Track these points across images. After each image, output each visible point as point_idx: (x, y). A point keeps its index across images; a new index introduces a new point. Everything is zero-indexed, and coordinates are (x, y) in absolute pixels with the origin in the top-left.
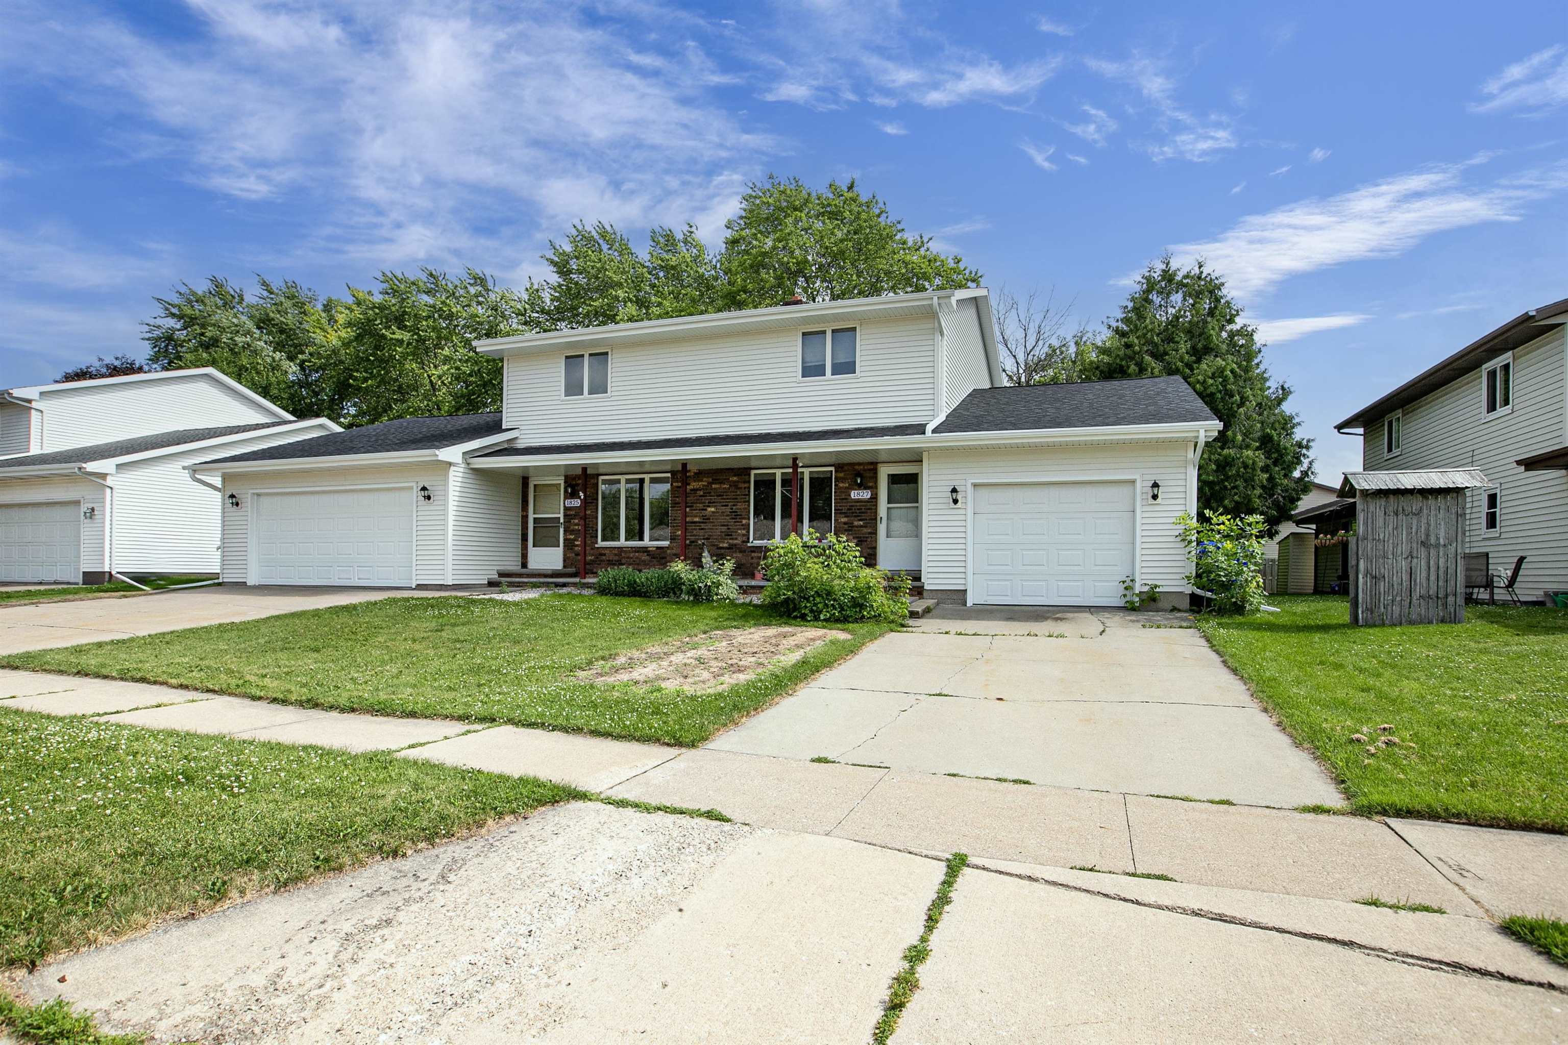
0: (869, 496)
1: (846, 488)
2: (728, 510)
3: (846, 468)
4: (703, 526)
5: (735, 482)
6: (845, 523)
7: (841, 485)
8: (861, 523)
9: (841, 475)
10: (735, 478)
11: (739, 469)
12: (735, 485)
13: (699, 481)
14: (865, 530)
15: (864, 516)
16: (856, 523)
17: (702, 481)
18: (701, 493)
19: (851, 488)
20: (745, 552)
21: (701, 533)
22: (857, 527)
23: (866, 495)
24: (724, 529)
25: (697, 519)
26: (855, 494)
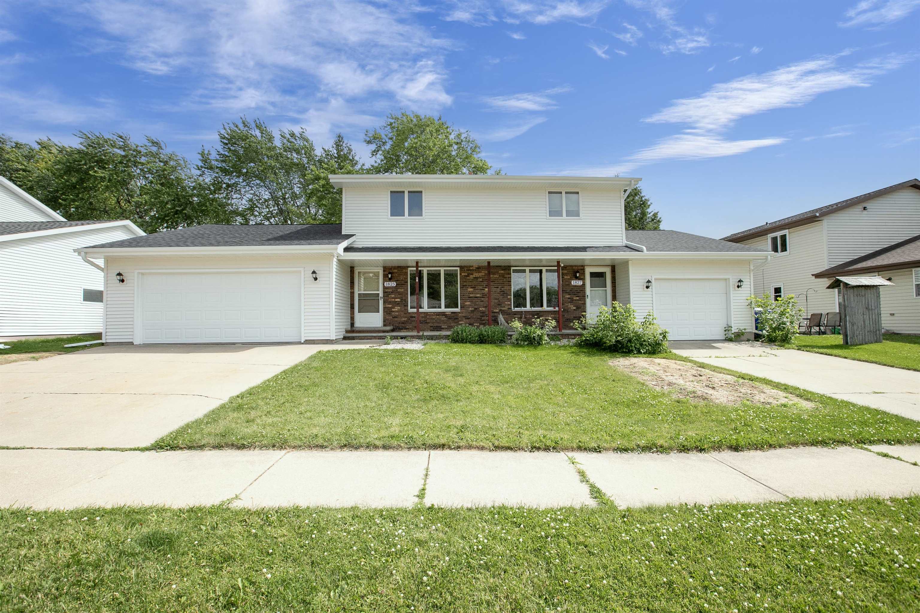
0: (581, 284)
1: (568, 279)
2: (499, 290)
3: (568, 268)
4: (483, 299)
5: (502, 273)
6: (569, 298)
7: (566, 277)
8: (578, 298)
9: (566, 272)
10: (502, 272)
11: (504, 266)
12: (503, 276)
13: (479, 272)
14: (580, 302)
15: (579, 295)
16: (575, 298)
17: (481, 272)
18: (481, 280)
19: (571, 279)
20: (510, 314)
21: (482, 303)
22: (576, 300)
23: (580, 283)
24: (496, 301)
25: (478, 295)
26: (574, 283)
